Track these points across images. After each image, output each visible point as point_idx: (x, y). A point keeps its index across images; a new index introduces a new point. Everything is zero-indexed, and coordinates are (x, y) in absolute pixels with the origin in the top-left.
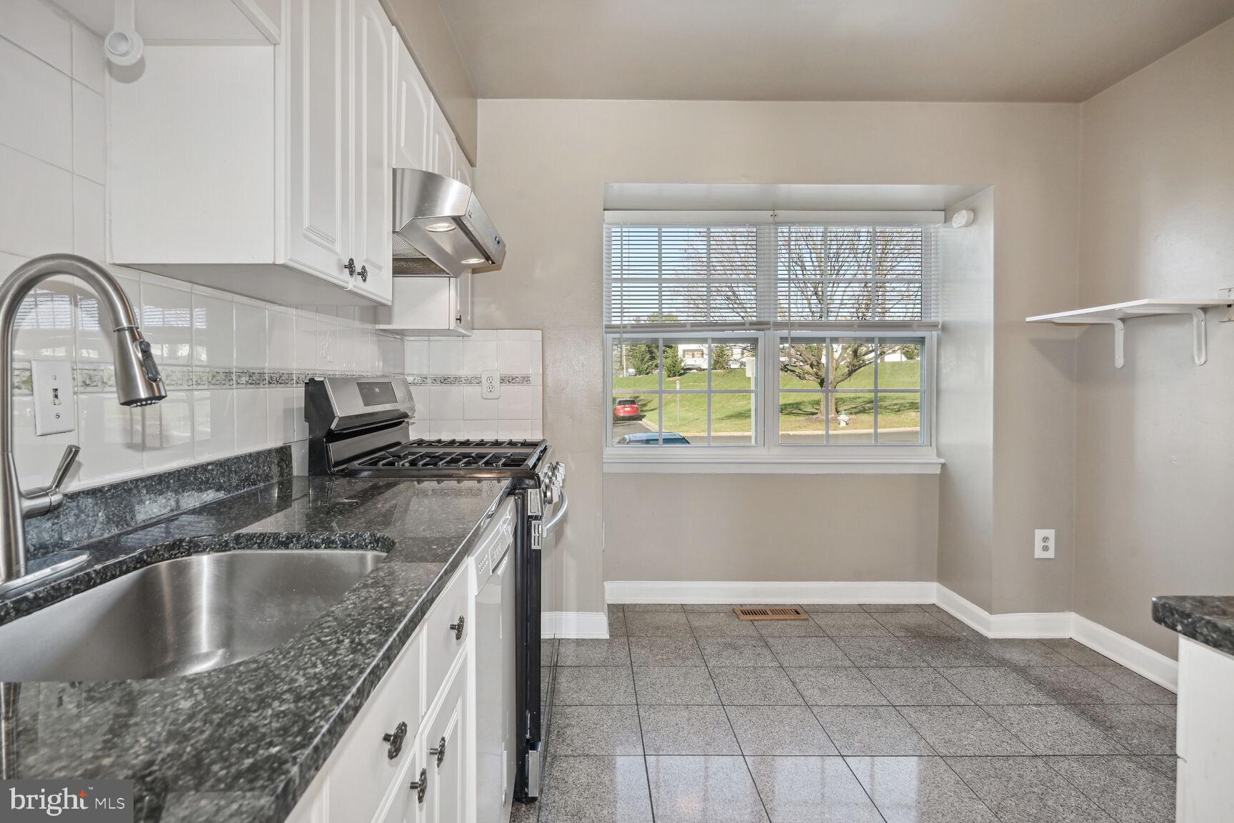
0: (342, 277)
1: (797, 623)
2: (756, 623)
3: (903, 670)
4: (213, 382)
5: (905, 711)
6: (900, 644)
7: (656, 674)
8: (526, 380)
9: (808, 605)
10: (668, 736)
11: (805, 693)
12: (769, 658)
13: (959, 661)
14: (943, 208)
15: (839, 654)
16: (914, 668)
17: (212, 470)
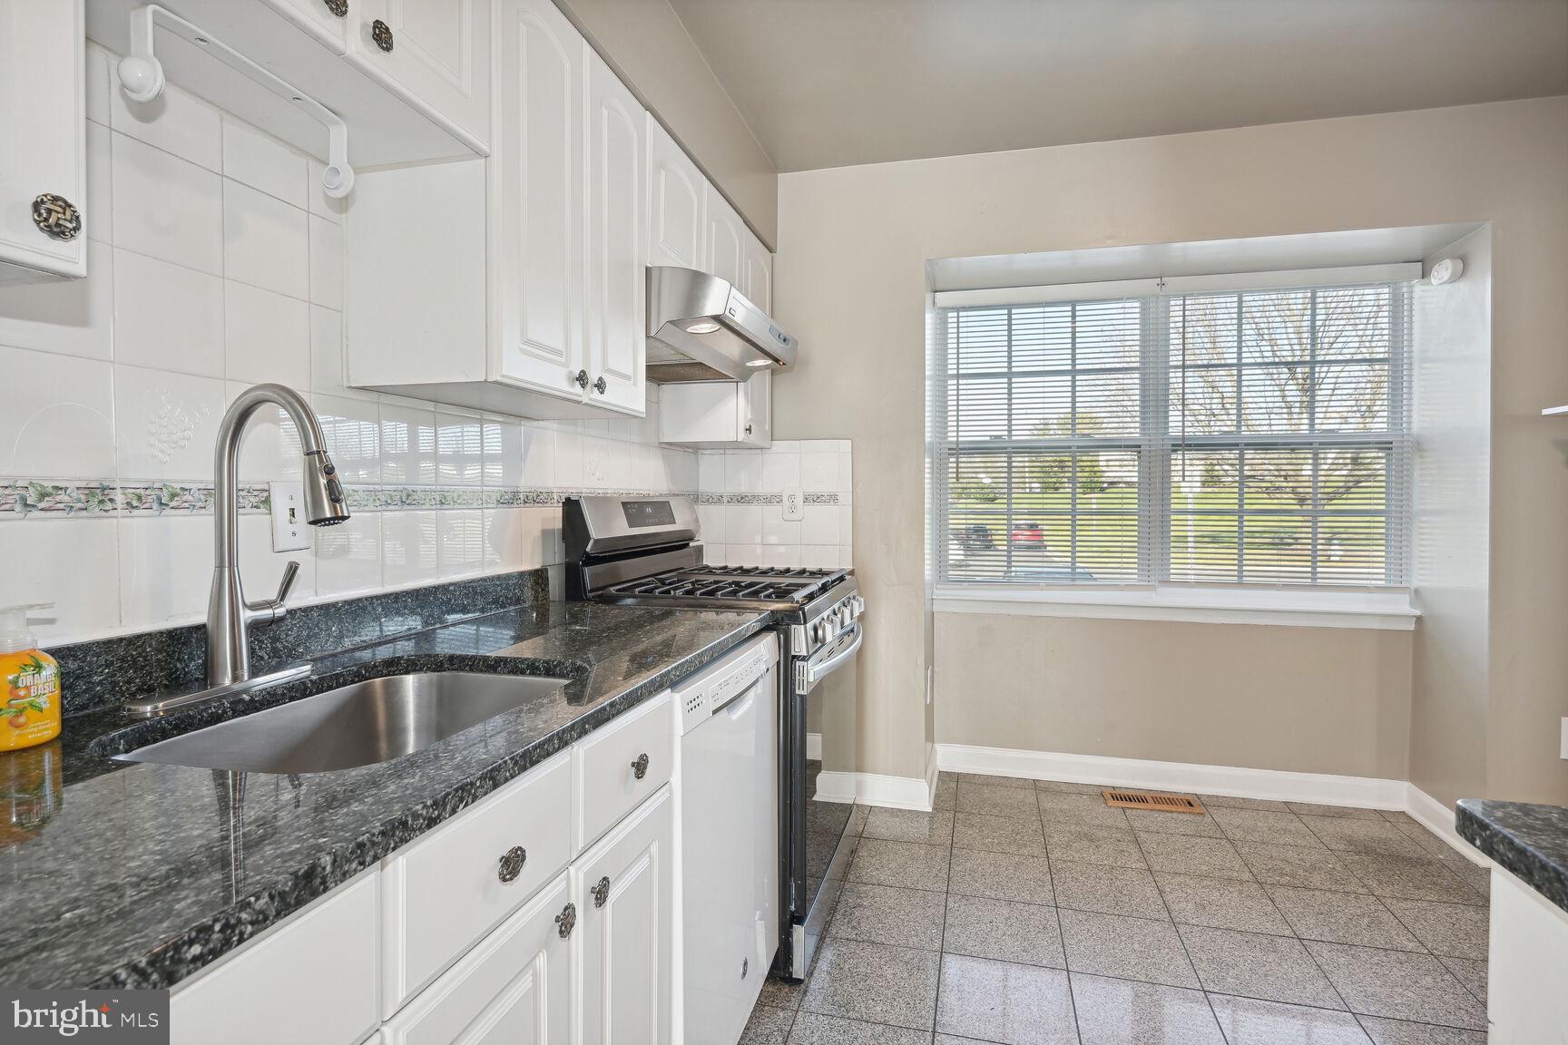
0: (571, 390)
1: (1186, 817)
2: (1128, 812)
3: (1328, 894)
4: (459, 501)
5: (1315, 947)
6: (1333, 859)
7: (979, 860)
8: (833, 498)
9: (1209, 796)
10: (976, 934)
11: (1174, 907)
12: (1135, 856)
13: (1422, 892)
14: (1420, 258)
15: (1237, 864)
16: (1347, 893)
17: (455, 591)
